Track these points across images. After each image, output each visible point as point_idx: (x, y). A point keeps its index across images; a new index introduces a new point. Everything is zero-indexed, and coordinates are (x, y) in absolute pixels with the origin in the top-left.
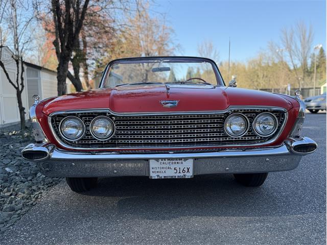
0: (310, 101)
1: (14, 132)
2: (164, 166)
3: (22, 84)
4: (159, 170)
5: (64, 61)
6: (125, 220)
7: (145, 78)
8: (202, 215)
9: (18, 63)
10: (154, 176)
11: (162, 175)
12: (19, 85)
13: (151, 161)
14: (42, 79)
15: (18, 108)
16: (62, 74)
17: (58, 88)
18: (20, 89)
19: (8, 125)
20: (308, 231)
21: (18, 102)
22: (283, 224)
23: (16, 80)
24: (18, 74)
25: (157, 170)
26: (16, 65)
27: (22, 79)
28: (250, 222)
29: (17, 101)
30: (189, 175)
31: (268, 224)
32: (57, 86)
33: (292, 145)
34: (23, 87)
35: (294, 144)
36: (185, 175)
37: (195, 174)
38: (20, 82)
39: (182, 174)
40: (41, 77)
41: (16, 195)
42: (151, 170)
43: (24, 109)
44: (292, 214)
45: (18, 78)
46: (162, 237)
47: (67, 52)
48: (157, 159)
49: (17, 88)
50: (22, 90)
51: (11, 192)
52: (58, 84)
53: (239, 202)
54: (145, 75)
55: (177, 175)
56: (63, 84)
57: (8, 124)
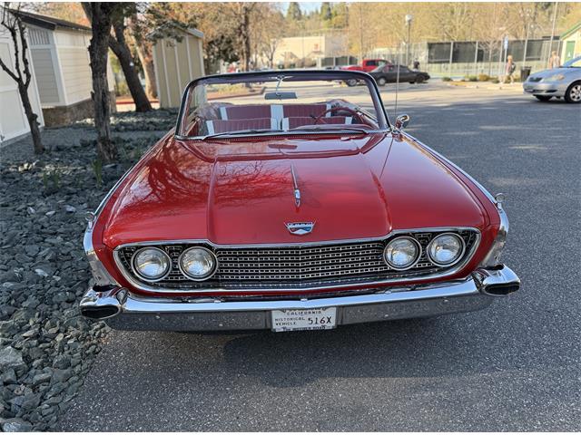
0: (538, 80)
1: (26, 166)
2: (294, 316)
3: (26, 71)
4: (286, 321)
5: (99, 34)
6: (237, 388)
7: (243, 22)
8: (348, 376)
9: (14, 34)
10: (278, 328)
11: (291, 327)
12: (22, 73)
13: (273, 312)
14: (57, 47)
15: (25, 116)
16: (97, 59)
17: (94, 85)
18: (24, 81)
19: (10, 143)
20: (495, 408)
21: (24, 105)
22: (462, 393)
23: (14, 66)
24: (16, 55)
25: (284, 322)
26: (11, 38)
27: (26, 62)
28: (416, 389)
29: (22, 103)
30: (331, 325)
31: (442, 394)
32: (90, 81)
33: (484, 283)
34: (29, 76)
35: (487, 282)
36: (324, 326)
37: (339, 323)
38: (22, 68)
39: (319, 325)
40: (56, 42)
41: (66, 331)
42: (274, 322)
43: (36, 116)
44: (477, 371)
45: (17, 60)
46: (293, 423)
47: (104, 16)
48: (283, 310)
49: (19, 80)
50: (28, 82)
51: (57, 328)
52: (94, 78)
53: (402, 343)
54: (243, 16)
55: (312, 327)
56: (101, 77)
57: (10, 140)
